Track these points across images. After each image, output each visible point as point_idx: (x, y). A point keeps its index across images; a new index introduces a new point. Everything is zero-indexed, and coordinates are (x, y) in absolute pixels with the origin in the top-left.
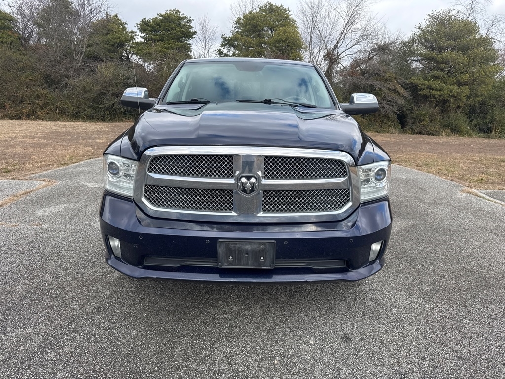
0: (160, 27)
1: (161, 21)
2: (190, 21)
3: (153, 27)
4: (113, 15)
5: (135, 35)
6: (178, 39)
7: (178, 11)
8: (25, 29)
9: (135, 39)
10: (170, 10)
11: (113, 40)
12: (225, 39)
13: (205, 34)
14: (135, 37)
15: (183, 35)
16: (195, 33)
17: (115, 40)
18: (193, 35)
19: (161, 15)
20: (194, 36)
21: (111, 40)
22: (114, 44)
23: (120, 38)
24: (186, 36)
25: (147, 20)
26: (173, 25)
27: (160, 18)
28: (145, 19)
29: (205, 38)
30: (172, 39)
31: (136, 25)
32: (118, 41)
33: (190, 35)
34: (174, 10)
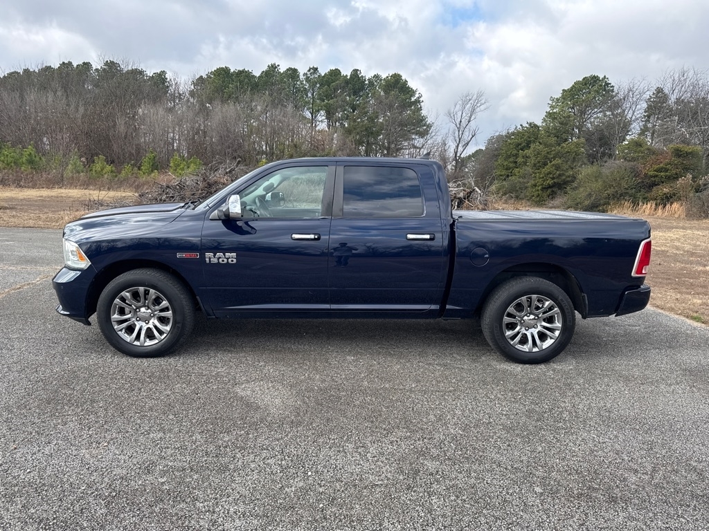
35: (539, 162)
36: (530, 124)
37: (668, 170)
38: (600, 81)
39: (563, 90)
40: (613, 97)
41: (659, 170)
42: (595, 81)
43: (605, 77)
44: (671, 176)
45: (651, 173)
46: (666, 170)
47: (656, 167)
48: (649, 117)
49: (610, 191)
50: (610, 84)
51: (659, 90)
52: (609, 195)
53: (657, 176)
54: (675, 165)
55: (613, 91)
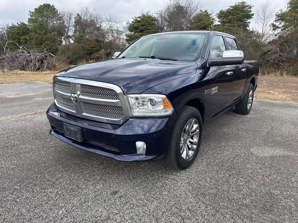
0: (230, 14)
1: (232, 10)
2: (250, 7)
3: (226, 15)
4: (204, 10)
5: (214, 21)
6: (240, 20)
7: (244, 2)
8: (162, 24)
9: (213, 23)
10: (239, 3)
11: (201, 25)
12: (278, 16)
13: (265, 14)
14: (214, 22)
15: (244, 17)
16: (253, 14)
17: (202, 25)
18: (251, 16)
19: (232, 7)
20: (253, 16)
21: (200, 25)
22: (201, 27)
23: (205, 23)
24: (246, 17)
25: (223, 11)
26: (238, 12)
27: (232, 8)
28: (222, 10)
29: (265, 17)
30: (237, 20)
31: (216, 14)
32: (203, 25)
33: (250, 16)
34: (241, 2)
35: (38, 42)
36: (22, 23)
37: (95, 47)
38: (51, 7)
39: (35, 9)
40: (58, 15)
41: (92, 47)
42: (49, 7)
43: (53, 5)
44: (97, 50)
45: (89, 49)
46: (95, 48)
47: (91, 46)
48: (76, 25)
49: (76, 56)
50: (56, 9)
51: (78, 15)
52: (76, 57)
53: (92, 50)
54: (97, 45)
55: (57, 12)
